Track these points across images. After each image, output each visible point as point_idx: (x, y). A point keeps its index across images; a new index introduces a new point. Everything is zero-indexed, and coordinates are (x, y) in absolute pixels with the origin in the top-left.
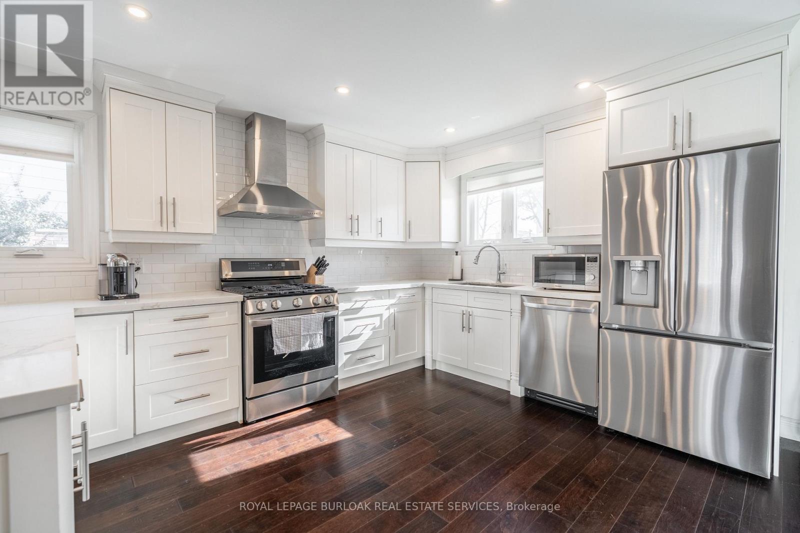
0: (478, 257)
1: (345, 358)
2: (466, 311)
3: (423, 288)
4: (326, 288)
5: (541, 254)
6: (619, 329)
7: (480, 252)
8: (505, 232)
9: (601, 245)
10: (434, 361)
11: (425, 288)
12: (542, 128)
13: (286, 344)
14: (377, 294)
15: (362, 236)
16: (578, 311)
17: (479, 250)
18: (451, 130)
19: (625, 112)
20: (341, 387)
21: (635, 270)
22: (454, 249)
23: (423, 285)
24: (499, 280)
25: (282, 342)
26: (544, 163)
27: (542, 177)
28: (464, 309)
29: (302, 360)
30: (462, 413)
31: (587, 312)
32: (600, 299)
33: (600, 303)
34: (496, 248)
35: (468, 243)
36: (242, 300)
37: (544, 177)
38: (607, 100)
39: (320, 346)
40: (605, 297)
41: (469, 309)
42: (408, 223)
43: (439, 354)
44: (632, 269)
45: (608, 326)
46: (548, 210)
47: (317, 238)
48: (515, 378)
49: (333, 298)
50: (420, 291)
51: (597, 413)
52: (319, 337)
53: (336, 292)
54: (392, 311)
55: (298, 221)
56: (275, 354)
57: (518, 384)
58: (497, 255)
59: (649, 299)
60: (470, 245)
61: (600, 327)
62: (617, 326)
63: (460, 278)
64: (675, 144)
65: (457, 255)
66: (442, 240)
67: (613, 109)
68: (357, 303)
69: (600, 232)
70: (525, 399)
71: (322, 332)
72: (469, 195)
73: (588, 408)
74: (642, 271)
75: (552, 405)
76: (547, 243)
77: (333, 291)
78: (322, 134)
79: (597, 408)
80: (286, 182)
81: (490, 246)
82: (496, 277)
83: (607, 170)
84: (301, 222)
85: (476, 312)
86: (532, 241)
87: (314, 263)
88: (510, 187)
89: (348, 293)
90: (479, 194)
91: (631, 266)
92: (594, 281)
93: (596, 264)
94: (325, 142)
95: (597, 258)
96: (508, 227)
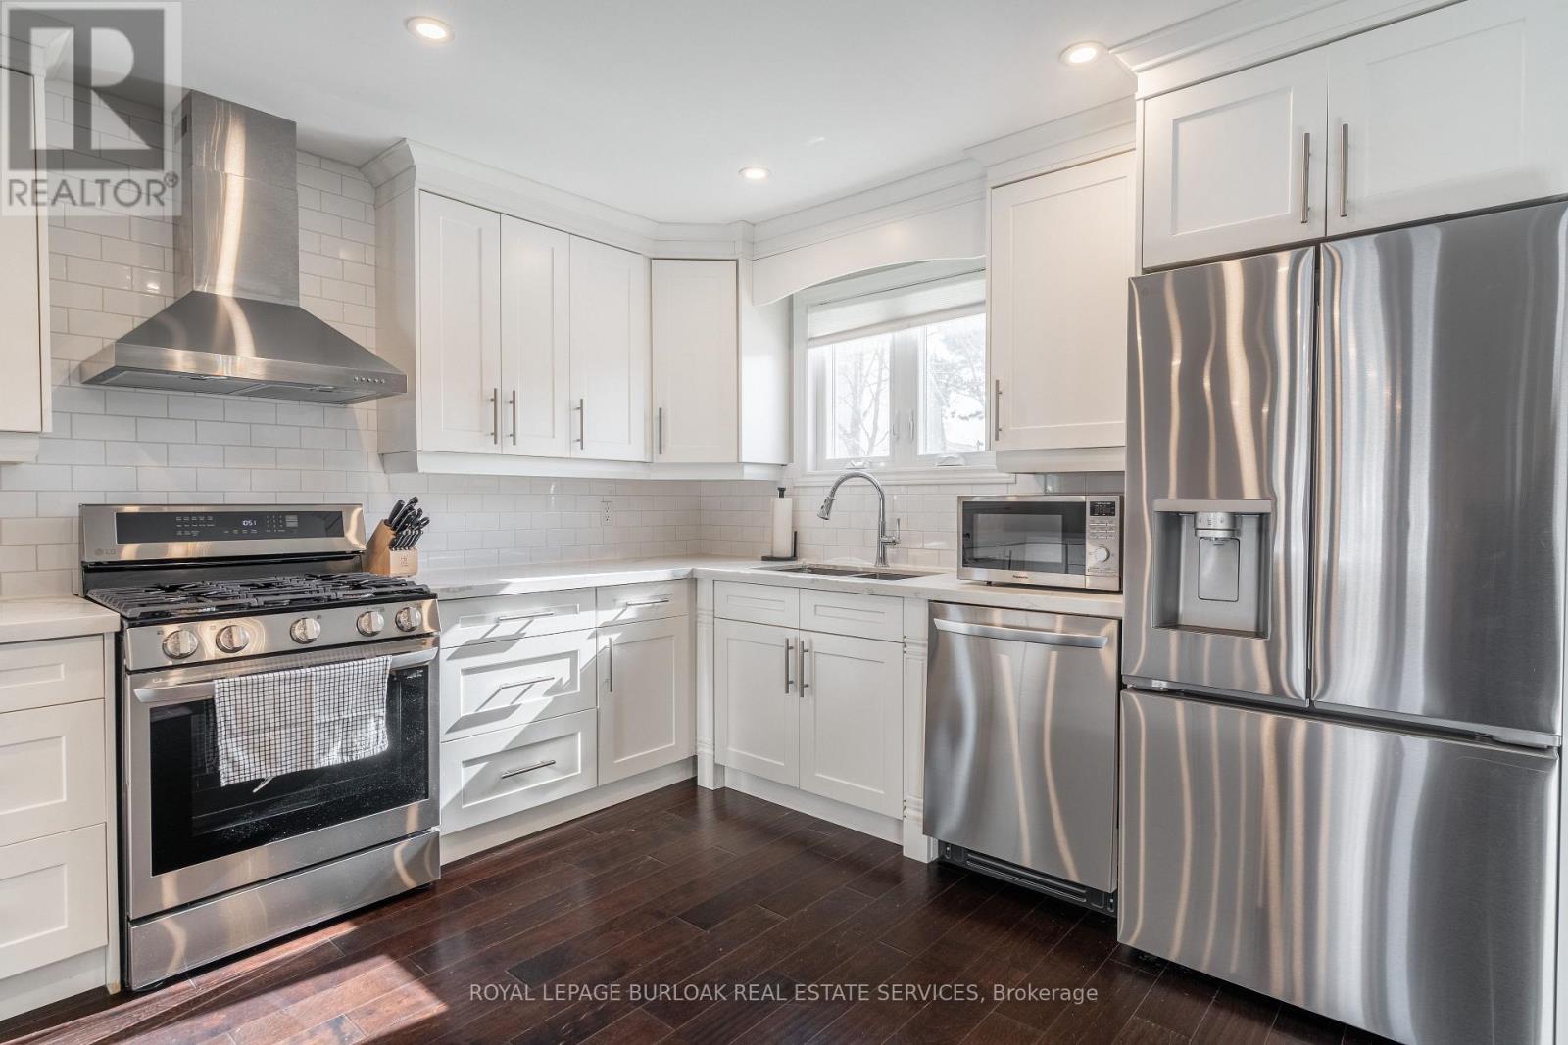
0: (830, 502)
1: (466, 775)
2: (796, 639)
3: (692, 581)
4: (411, 588)
5: (980, 494)
6: (1170, 693)
7: (834, 490)
8: (898, 438)
9: (1123, 472)
10: (719, 769)
11: (696, 579)
12: (983, 177)
13: (263, 752)
14: (563, 600)
15: (524, 446)
16: (1067, 643)
17: (833, 484)
18: (756, 174)
19: (1182, 126)
20: (446, 856)
21: (1210, 538)
22: (775, 482)
23: (692, 572)
24: (883, 559)
25: (249, 747)
26: (988, 268)
27: (981, 303)
28: (791, 634)
29: (322, 790)
30: (772, 922)
31: (1090, 646)
32: (1121, 613)
33: (1120, 622)
34: (875, 479)
35: (810, 467)
36: (118, 629)
37: (988, 302)
38: (1138, 95)
39: (378, 751)
40: (1133, 607)
41: (804, 637)
42: (656, 413)
43: (731, 749)
44: (1200, 533)
45: (1141, 684)
46: (997, 382)
47: (399, 452)
48: (915, 815)
49: (420, 615)
50: (684, 587)
51: (1115, 906)
52: (372, 724)
53: (434, 596)
54: (604, 641)
55: (345, 402)
56: (224, 783)
57: (921, 829)
58: (878, 496)
59: (1244, 614)
60: (817, 472)
61: (1121, 686)
62: (1164, 685)
63: (788, 553)
64: (1306, 209)
65: (782, 495)
66: (744, 460)
67: (1153, 118)
68: (502, 624)
69: (1121, 439)
70: (939, 869)
71: (383, 712)
72: (810, 347)
73: (1094, 894)
74: (1224, 539)
75: (1005, 882)
76: (994, 467)
77: (423, 594)
78: (407, 169)
79: (1115, 895)
80: (296, 294)
81: (858, 475)
82: (874, 553)
83: (1140, 275)
84: (355, 405)
85: (820, 643)
86: (962, 462)
87: (387, 517)
88: (909, 327)
89: (472, 600)
90: (837, 345)
91: (1199, 526)
92: (1108, 565)
93: (1111, 522)
94: (416, 189)
95: (1113, 505)
96: (905, 427)
